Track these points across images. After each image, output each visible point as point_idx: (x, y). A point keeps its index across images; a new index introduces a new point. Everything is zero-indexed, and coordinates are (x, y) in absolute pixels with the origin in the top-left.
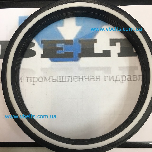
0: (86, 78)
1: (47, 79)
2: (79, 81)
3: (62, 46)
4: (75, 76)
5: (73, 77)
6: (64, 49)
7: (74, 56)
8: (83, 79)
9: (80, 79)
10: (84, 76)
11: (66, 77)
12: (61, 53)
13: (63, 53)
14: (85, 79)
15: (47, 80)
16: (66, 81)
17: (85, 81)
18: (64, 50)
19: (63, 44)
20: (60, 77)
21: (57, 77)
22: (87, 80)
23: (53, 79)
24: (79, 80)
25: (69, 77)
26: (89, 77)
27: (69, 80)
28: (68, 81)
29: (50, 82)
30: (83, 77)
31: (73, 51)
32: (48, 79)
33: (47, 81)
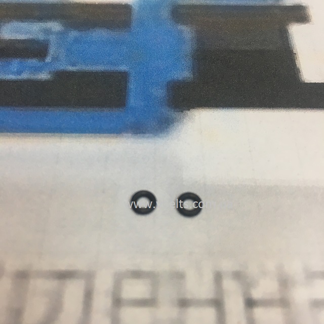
6: (52, 50)
7: (134, 100)
11: (22, 277)
12: (25, 76)
13: (44, 76)
18: (56, 59)
19: (55, 26)
26: (284, 282)
31: (123, 68)
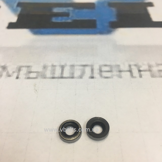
0: (141, 69)
1: (10, 72)
2: (120, 77)
3: (67, 11)
4: (106, 65)
5: (96, 68)
8: (130, 71)
9: (120, 71)
10: (136, 65)
11: (72, 66)
14: (140, 71)
15: (8, 73)
16: (75, 76)
17: (141, 76)
20: (53, 66)
21: (45, 67)
22: (148, 73)
23: (30, 72)
24: (118, 73)
25: (85, 66)
26: (150, 66)
27: (83, 73)
28: (81, 77)
29: (17, 78)
30: (130, 66)
32: (14, 72)
33: (9, 76)
